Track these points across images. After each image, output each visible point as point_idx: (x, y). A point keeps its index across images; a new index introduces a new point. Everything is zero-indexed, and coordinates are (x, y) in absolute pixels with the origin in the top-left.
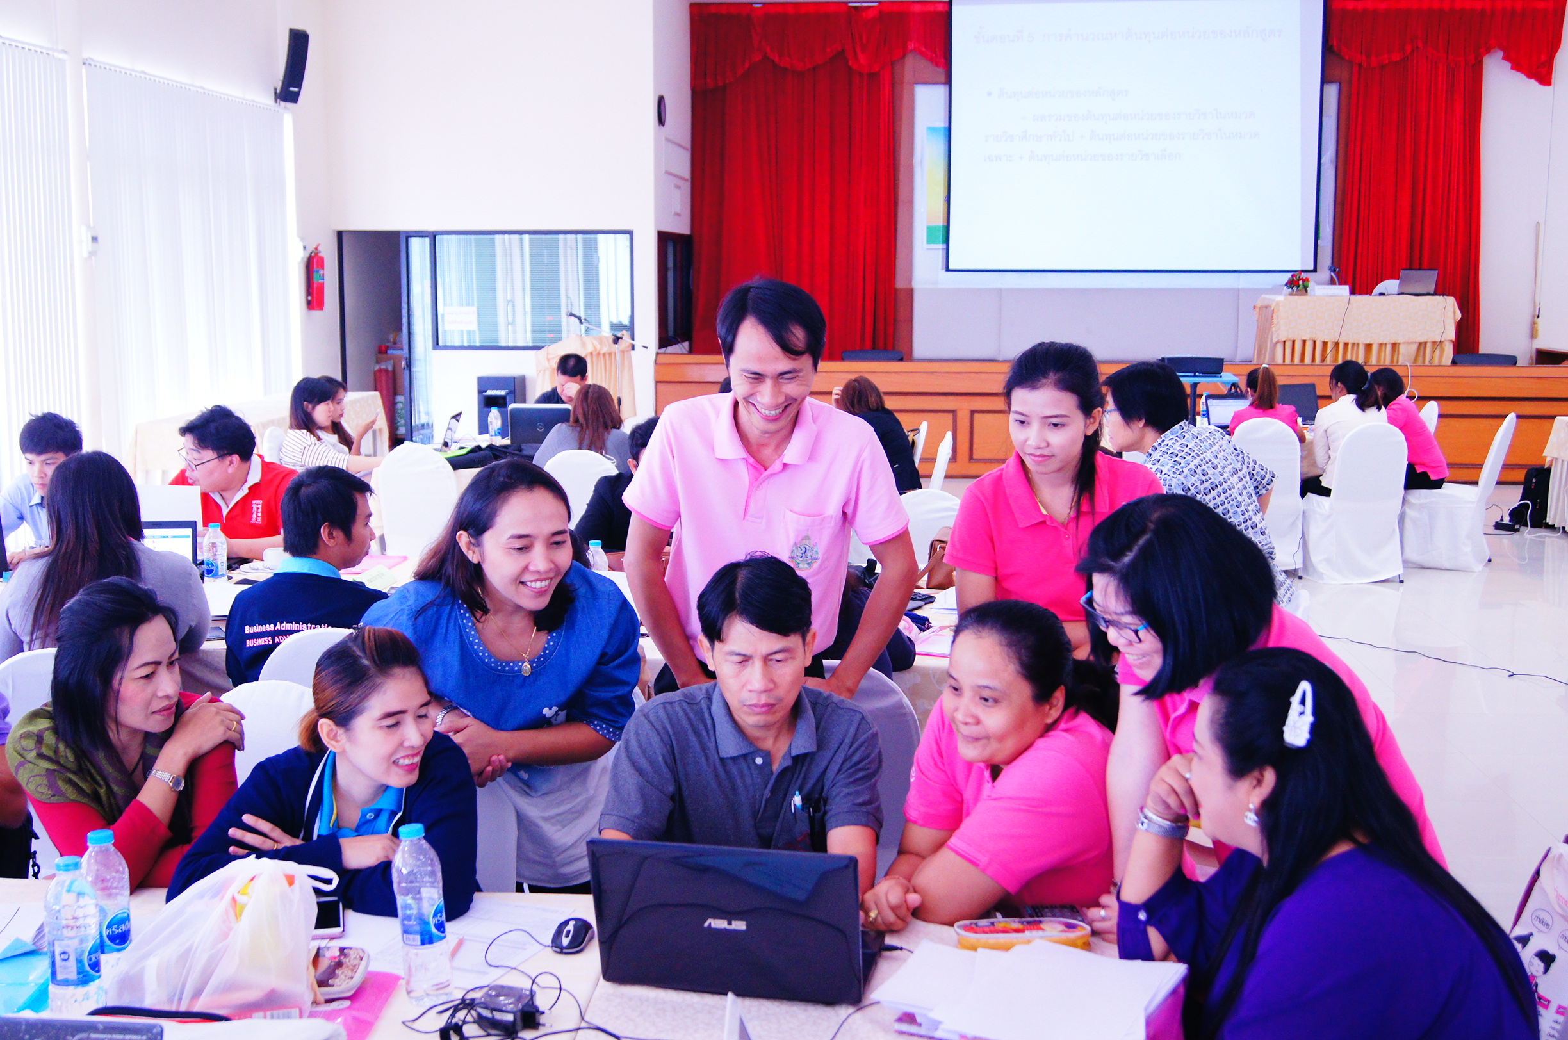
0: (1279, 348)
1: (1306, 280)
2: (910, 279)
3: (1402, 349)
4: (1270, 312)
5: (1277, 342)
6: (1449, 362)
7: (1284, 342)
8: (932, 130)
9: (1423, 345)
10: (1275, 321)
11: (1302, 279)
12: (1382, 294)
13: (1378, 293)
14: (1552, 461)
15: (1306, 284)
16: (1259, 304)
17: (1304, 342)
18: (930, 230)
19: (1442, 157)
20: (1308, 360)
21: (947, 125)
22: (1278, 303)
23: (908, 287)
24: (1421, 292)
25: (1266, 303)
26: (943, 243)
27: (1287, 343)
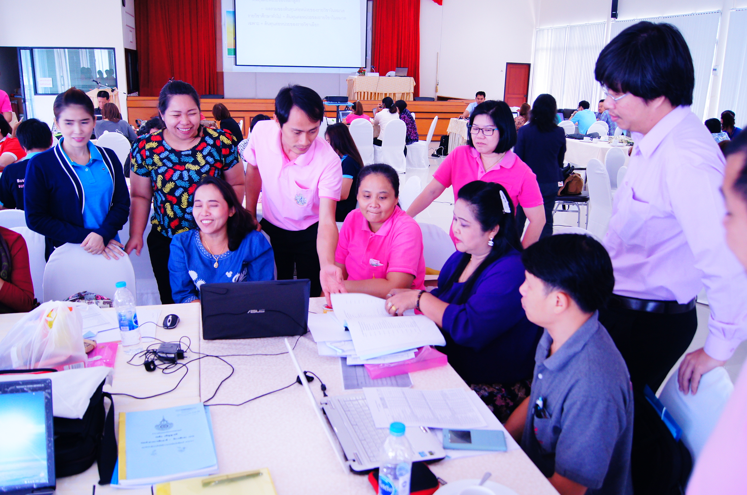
0: (356, 94)
1: (364, 71)
2: (222, 68)
3: (397, 95)
4: (353, 82)
5: (355, 93)
6: (412, 100)
7: (358, 92)
8: (228, 12)
9: (403, 94)
10: (354, 85)
11: (363, 70)
12: (389, 76)
13: (388, 76)
14: (449, 133)
15: (364, 72)
16: (348, 79)
17: (364, 92)
18: (229, 50)
19: (407, 28)
20: (366, 99)
21: (234, 10)
22: (355, 79)
23: (221, 71)
24: (402, 76)
25: (351, 79)
26: (234, 55)
27: (359, 93)
